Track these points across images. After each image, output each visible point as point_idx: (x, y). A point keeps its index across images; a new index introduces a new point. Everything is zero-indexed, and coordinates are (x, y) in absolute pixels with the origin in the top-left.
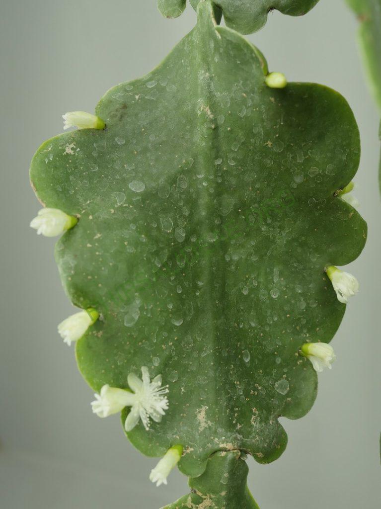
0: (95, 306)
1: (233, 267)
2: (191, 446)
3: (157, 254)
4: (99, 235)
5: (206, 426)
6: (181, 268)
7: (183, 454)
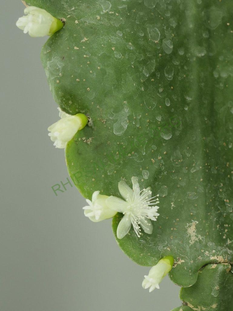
0: (84, 111)
1: (221, 85)
2: (182, 258)
3: (144, 62)
4: (86, 39)
5: (197, 239)
6: (168, 81)
7: (174, 265)
